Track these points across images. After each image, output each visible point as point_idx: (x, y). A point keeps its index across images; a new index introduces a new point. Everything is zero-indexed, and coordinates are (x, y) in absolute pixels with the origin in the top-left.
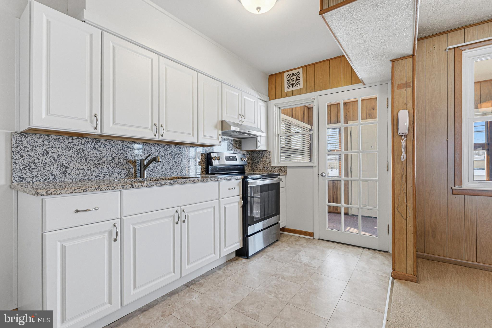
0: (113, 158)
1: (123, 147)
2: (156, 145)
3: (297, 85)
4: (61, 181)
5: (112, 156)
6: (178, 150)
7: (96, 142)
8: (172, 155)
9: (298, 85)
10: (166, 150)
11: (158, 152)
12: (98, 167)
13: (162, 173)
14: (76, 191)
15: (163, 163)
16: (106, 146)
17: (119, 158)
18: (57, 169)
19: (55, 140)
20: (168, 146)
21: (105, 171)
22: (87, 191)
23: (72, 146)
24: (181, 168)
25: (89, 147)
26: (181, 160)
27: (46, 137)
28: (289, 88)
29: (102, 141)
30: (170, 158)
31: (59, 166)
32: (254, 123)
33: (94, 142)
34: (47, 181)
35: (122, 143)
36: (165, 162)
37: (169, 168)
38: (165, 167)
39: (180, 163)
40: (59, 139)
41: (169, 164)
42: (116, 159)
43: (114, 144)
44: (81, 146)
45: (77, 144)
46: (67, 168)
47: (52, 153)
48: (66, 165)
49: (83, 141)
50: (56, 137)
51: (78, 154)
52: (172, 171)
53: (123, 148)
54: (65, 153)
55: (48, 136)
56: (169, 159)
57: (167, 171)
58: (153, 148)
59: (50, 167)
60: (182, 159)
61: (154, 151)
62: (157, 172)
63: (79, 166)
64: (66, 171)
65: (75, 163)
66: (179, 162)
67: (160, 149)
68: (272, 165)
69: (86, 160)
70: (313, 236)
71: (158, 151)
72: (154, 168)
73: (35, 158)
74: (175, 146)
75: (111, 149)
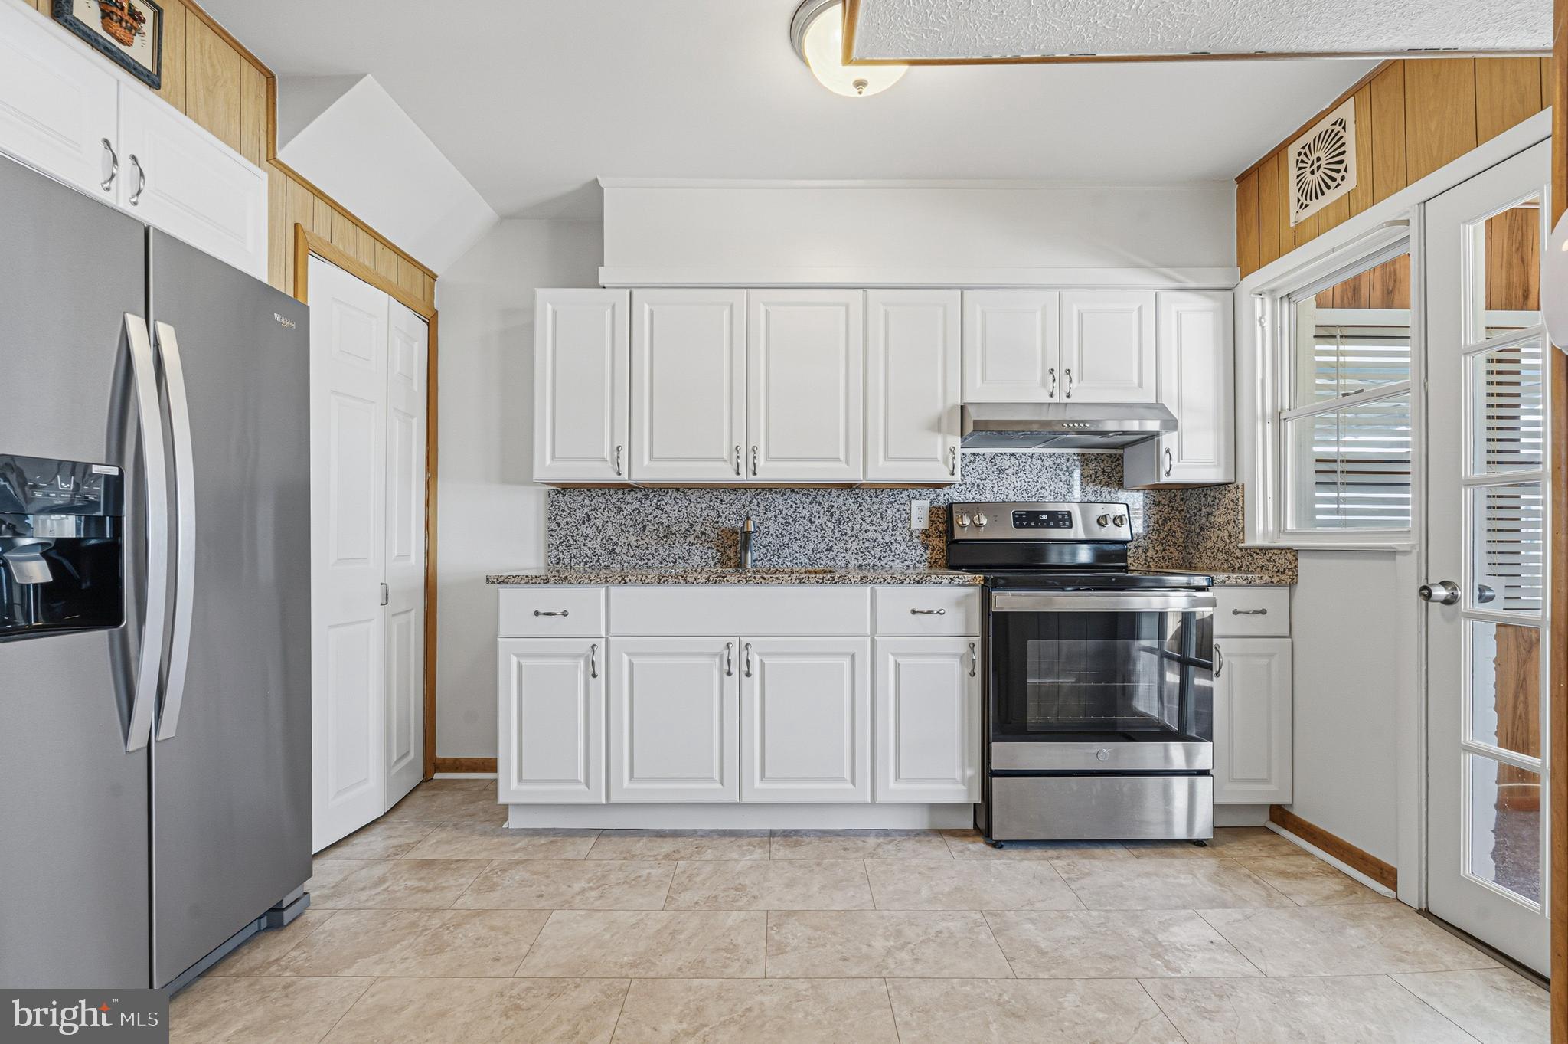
0: (692, 526)
1: (711, 501)
2: (788, 493)
3: (1334, 179)
4: (607, 567)
5: (688, 522)
6: (851, 501)
7: (660, 495)
8: (832, 516)
9: (1339, 181)
10: (814, 504)
11: (792, 510)
12: (663, 542)
13: (802, 560)
14: (534, 581)
15: (806, 535)
16: (678, 501)
17: (702, 524)
18: (601, 546)
19: (599, 496)
20: (820, 492)
21: (676, 550)
22: (548, 582)
23: (623, 506)
24: (858, 547)
25: (649, 506)
26: (859, 526)
27: (588, 493)
28: (1307, 205)
29: (670, 493)
30: (825, 523)
31: (604, 540)
32: (1140, 385)
33: (658, 496)
34: (588, 566)
35: (708, 492)
36: (813, 533)
37: (822, 547)
38: (811, 546)
39: (857, 536)
40: (605, 494)
41: (822, 537)
42: (697, 528)
43: (693, 498)
44: (636, 505)
45: (630, 501)
46: (616, 544)
47: (595, 518)
48: (614, 539)
49: (639, 495)
50: (600, 492)
51: (631, 519)
52: (830, 554)
53: (712, 504)
54: (612, 519)
55: (589, 490)
56: (824, 526)
57: (818, 556)
58: (780, 499)
59: (592, 543)
60: (861, 525)
61: (781, 507)
62: (789, 556)
63: (632, 539)
64: (613, 549)
65: (627, 535)
66: (854, 533)
67: (798, 502)
68: (1249, 543)
69: (644, 530)
70: (1393, 886)
71: (791, 506)
72: (780, 546)
73: (574, 528)
74: (840, 492)
75: (686, 507)
